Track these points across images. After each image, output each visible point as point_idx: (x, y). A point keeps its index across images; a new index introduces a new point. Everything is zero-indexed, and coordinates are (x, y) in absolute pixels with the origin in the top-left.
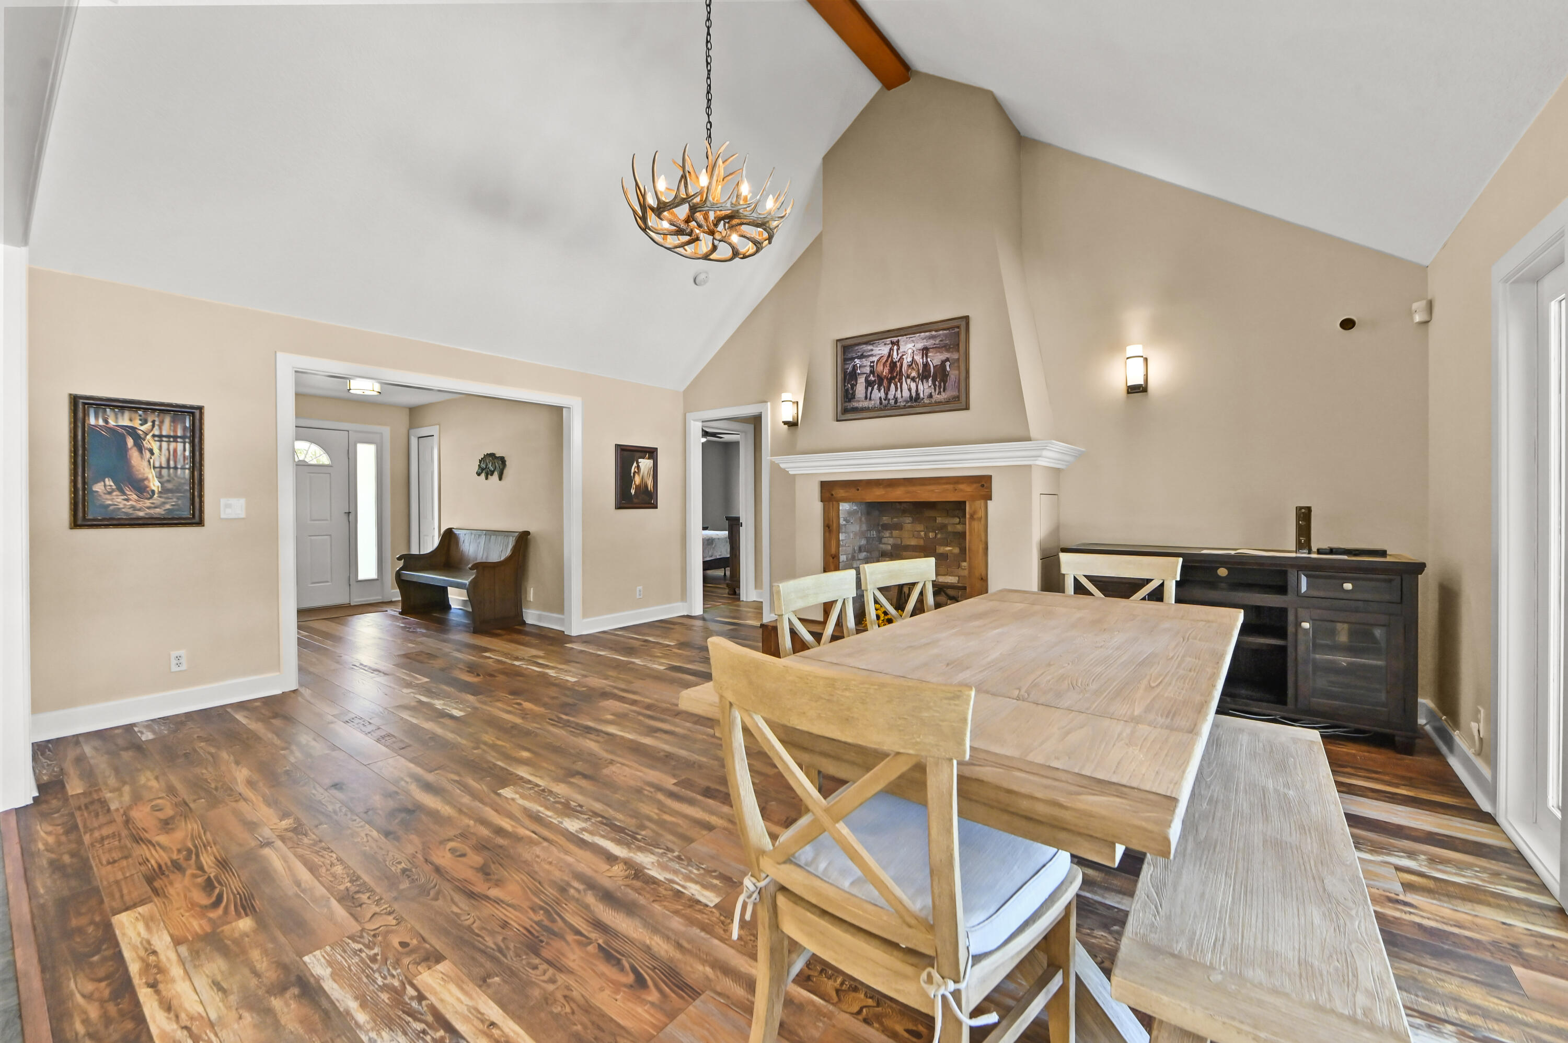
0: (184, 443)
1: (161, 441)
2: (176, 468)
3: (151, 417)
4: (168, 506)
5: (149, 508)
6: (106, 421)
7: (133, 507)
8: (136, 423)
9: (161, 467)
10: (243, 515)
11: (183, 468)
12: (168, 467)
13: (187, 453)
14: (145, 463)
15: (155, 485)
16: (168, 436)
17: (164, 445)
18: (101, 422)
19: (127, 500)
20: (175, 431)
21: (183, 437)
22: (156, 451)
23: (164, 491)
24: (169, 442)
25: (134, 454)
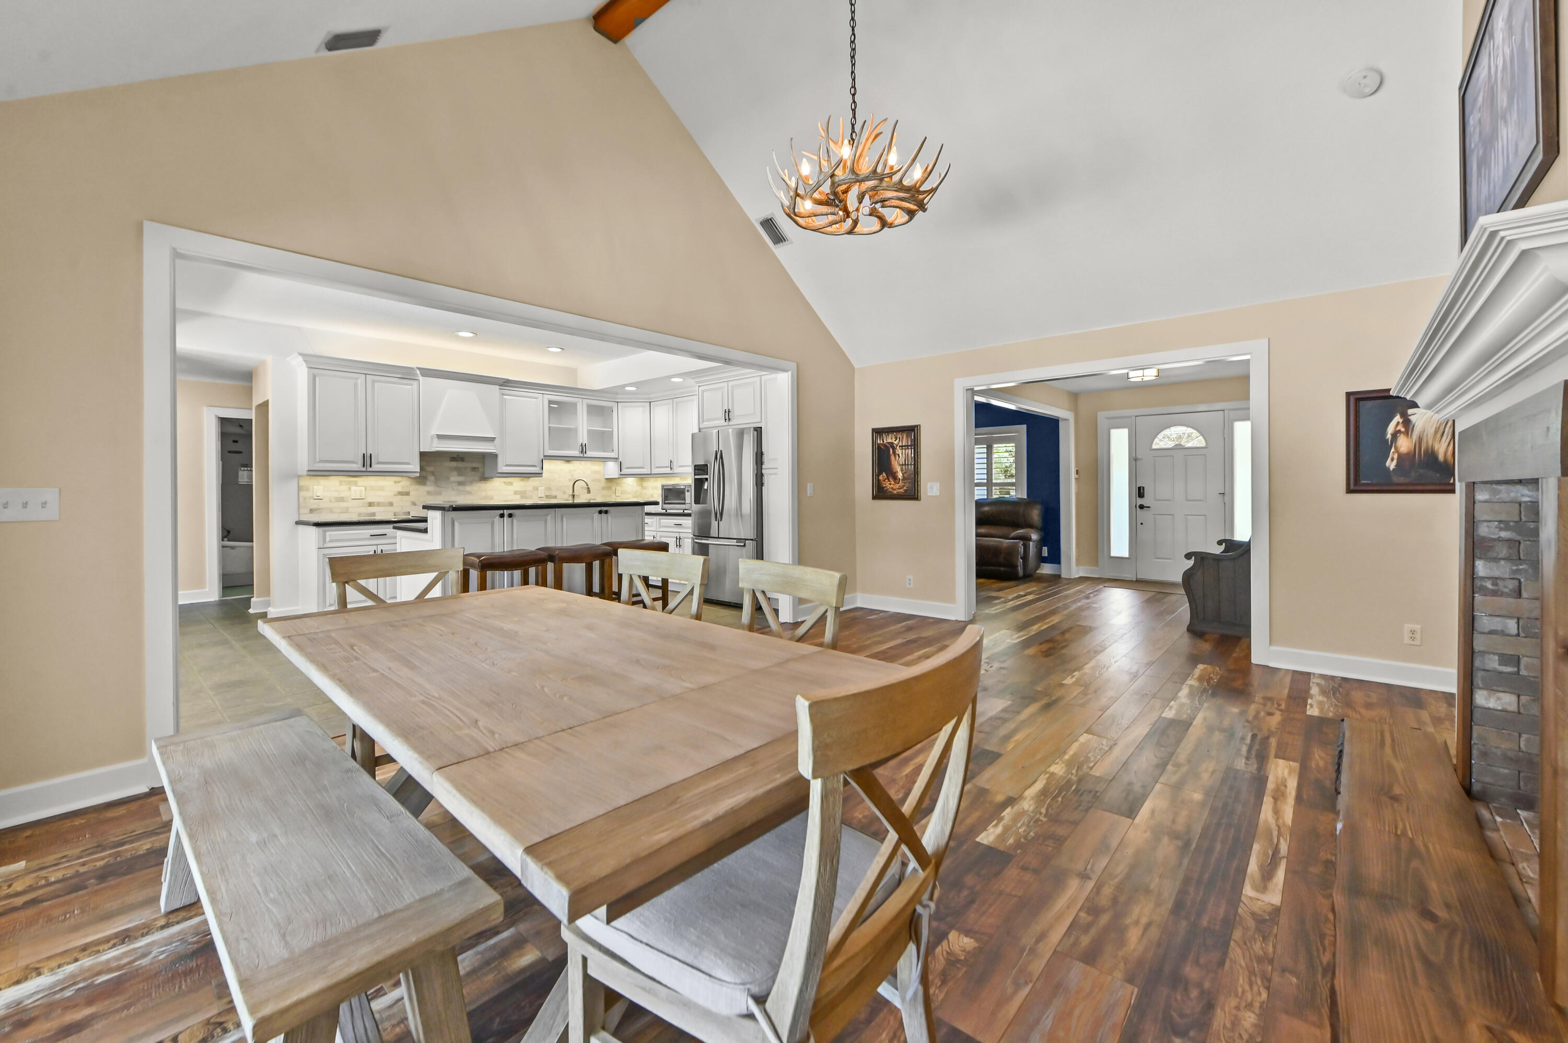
0: (911, 449)
1: (902, 449)
2: (908, 465)
3: (899, 435)
4: (905, 488)
5: (898, 489)
6: (883, 441)
7: (892, 488)
8: (893, 441)
9: (902, 465)
10: (938, 494)
11: (911, 465)
12: (905, 465)
13: (913, 455)
14: (897, 463)
15: (900, 475)
16: (905, 446)
17: (904, 450)
18: (882, 442)
19: (890, 484)
20: (908, 442)
21: (911, 446)
22: (900, 455)
23: (904, 479)
24: (905, 449)
25: (893, 457)
